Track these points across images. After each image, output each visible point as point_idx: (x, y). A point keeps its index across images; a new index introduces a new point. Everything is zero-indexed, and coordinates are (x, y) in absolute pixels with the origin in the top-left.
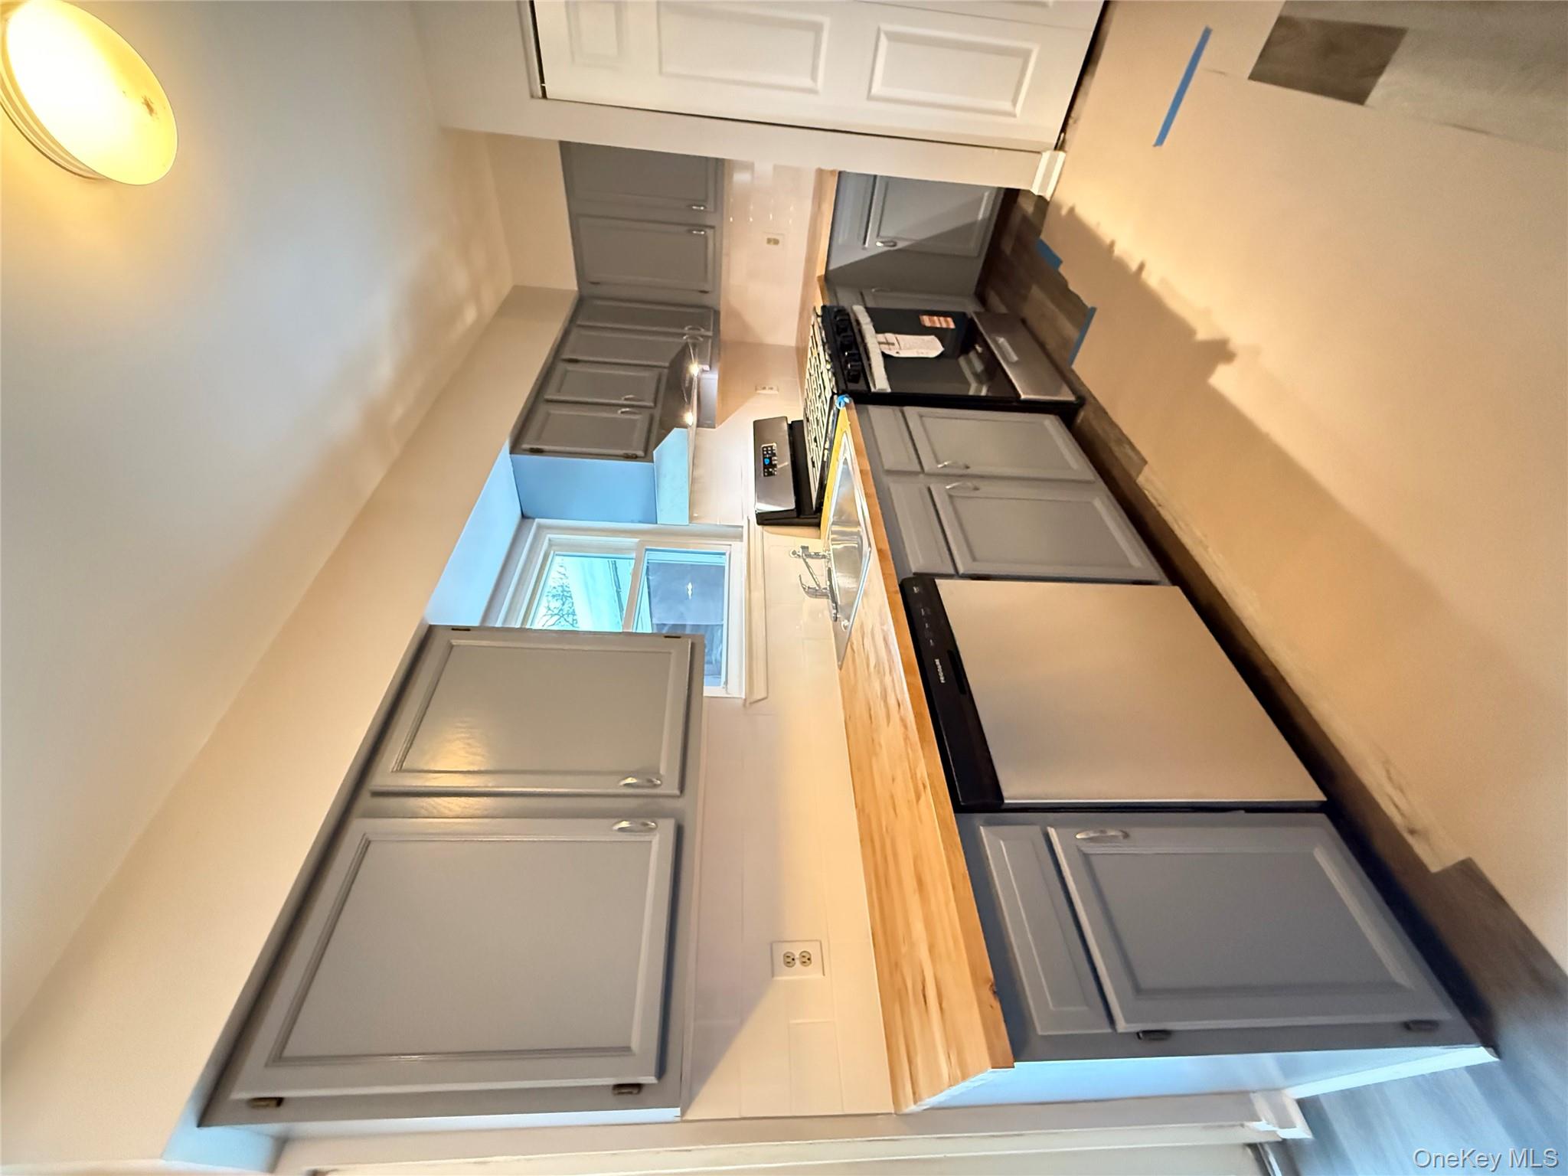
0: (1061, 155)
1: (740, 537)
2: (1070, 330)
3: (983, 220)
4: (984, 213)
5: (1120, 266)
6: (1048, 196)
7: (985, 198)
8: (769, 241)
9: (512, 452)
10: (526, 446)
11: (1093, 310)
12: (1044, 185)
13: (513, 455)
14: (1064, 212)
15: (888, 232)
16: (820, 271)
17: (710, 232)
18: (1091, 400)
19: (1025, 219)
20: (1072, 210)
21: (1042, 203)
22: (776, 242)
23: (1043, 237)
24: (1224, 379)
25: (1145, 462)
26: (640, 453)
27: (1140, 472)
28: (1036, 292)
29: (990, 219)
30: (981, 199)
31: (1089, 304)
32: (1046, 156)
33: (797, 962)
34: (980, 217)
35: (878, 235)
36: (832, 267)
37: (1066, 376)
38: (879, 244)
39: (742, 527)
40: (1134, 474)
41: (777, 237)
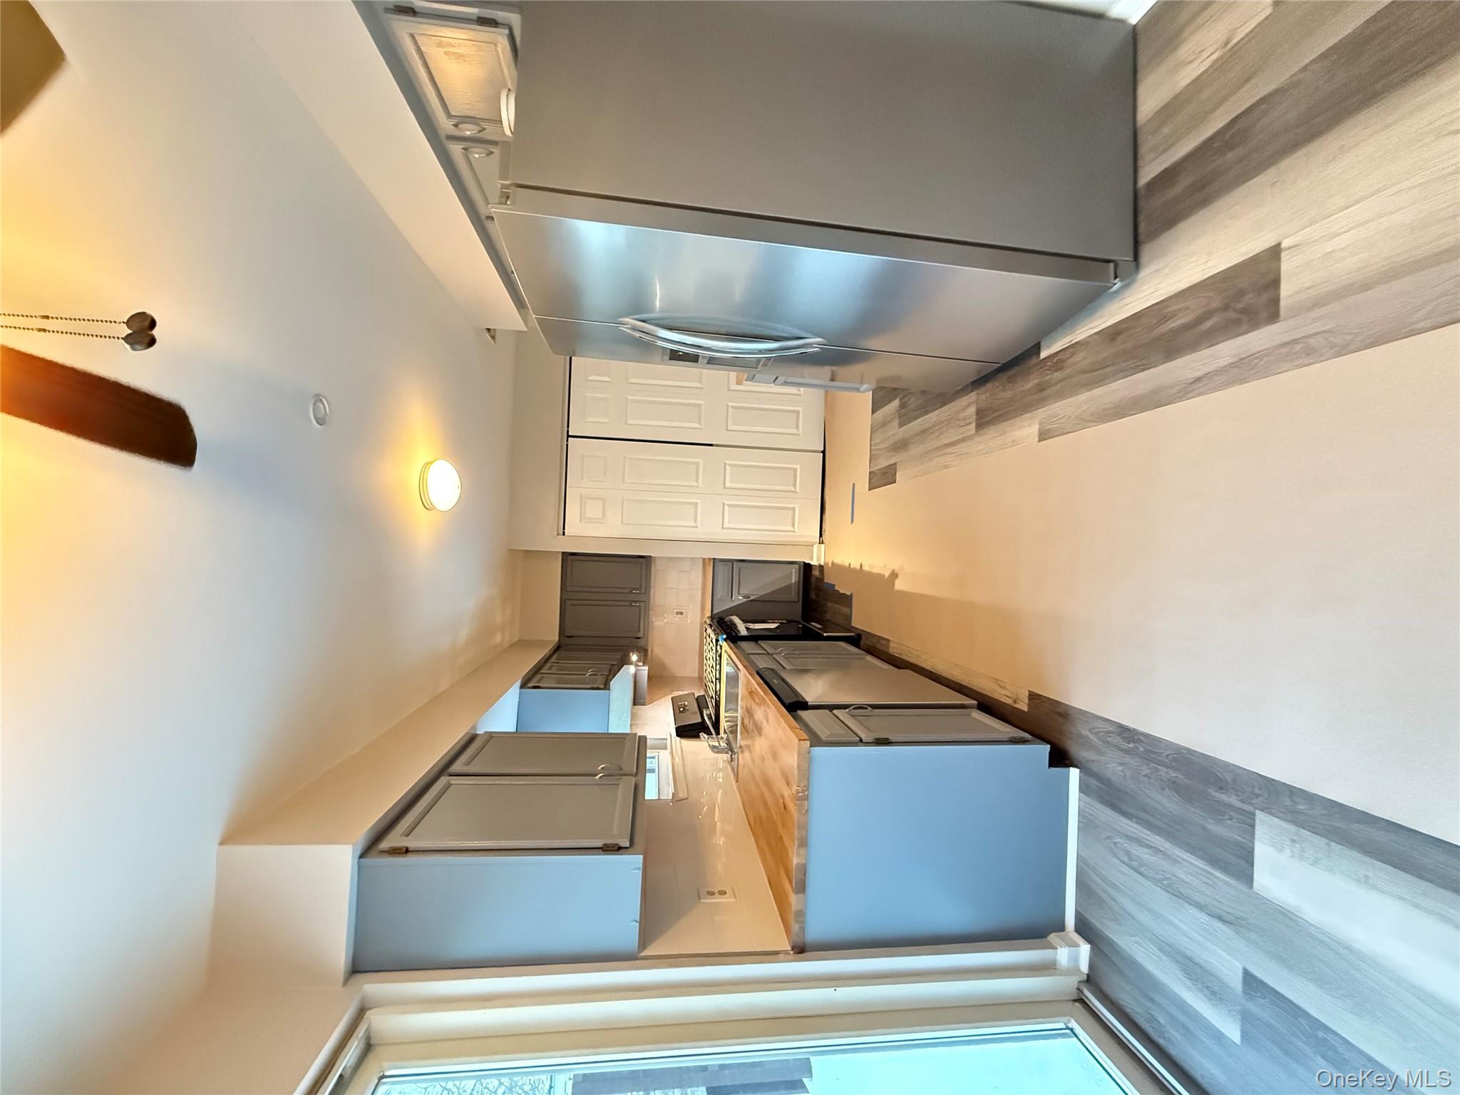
0: (823, 546)
1: (665, 748)
2: (845, 610)
3: (795, 583)
4: (795, 578)
5: (854, 570)
6: (822, 563)
7: (794, 574)
8: (677, 613)
9: (522, 687)
10: (530, 685)
11: (851, 596)
12: (819, 559)
13: (522, 690)
14: (830, 565)
15: (745, 591)
16: (709, 614)
17: (642, 604)
18: (862, 633)
19: (817, 578)
20: (833, 563)
21: (821, 567)
22: (682, 613)
23: (825, 581)
24: (899, 585)
25: (889, 640)
26: (602, 686)
27: (888, 648)
28: (829, 604)
29: (799, 582)
30: (792, 573)
31: (849, 594)
32: (815, 547)
33: (717, 894)
34: (793, 581)
35: (739, 593)
36: (715, 612)
37: (851, 629)
38: (740, 598)
39: (666, 739)
40: (887, 650)
41: (682, 611)
